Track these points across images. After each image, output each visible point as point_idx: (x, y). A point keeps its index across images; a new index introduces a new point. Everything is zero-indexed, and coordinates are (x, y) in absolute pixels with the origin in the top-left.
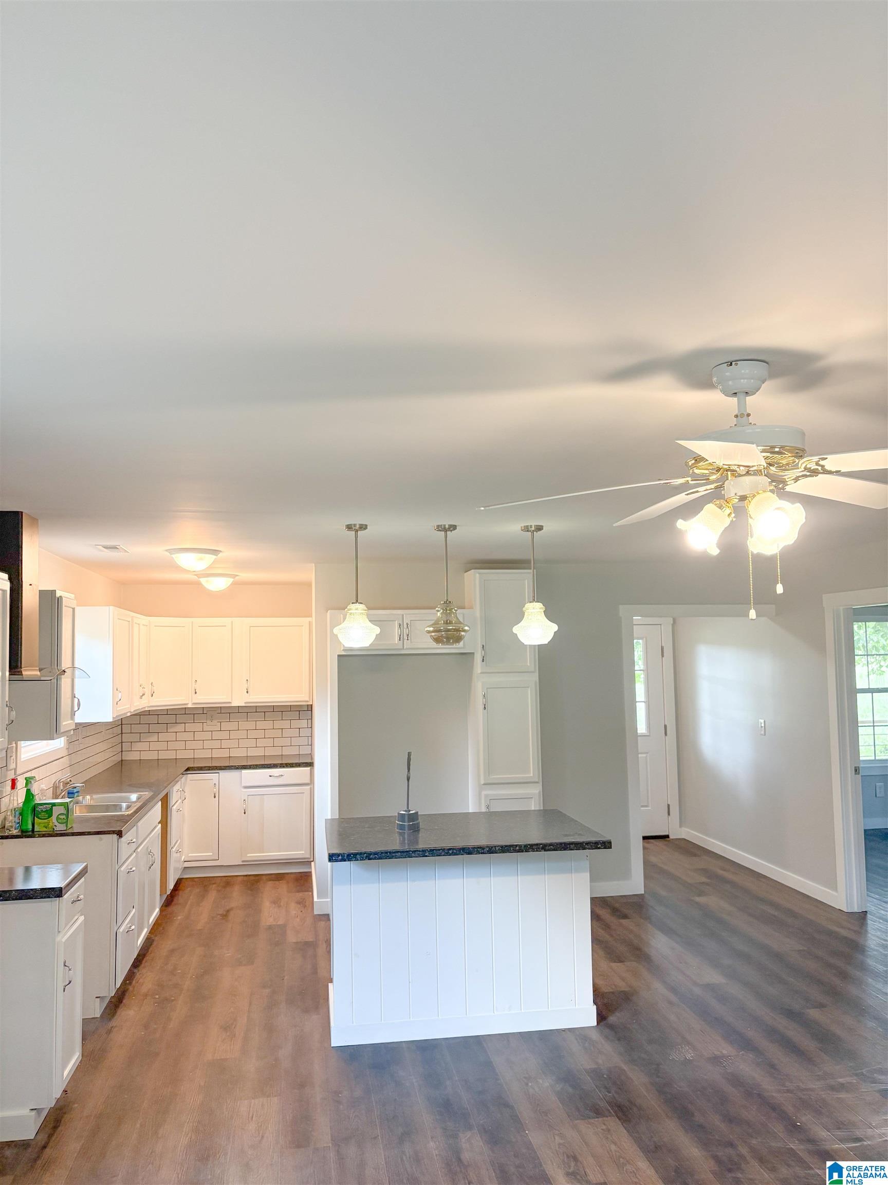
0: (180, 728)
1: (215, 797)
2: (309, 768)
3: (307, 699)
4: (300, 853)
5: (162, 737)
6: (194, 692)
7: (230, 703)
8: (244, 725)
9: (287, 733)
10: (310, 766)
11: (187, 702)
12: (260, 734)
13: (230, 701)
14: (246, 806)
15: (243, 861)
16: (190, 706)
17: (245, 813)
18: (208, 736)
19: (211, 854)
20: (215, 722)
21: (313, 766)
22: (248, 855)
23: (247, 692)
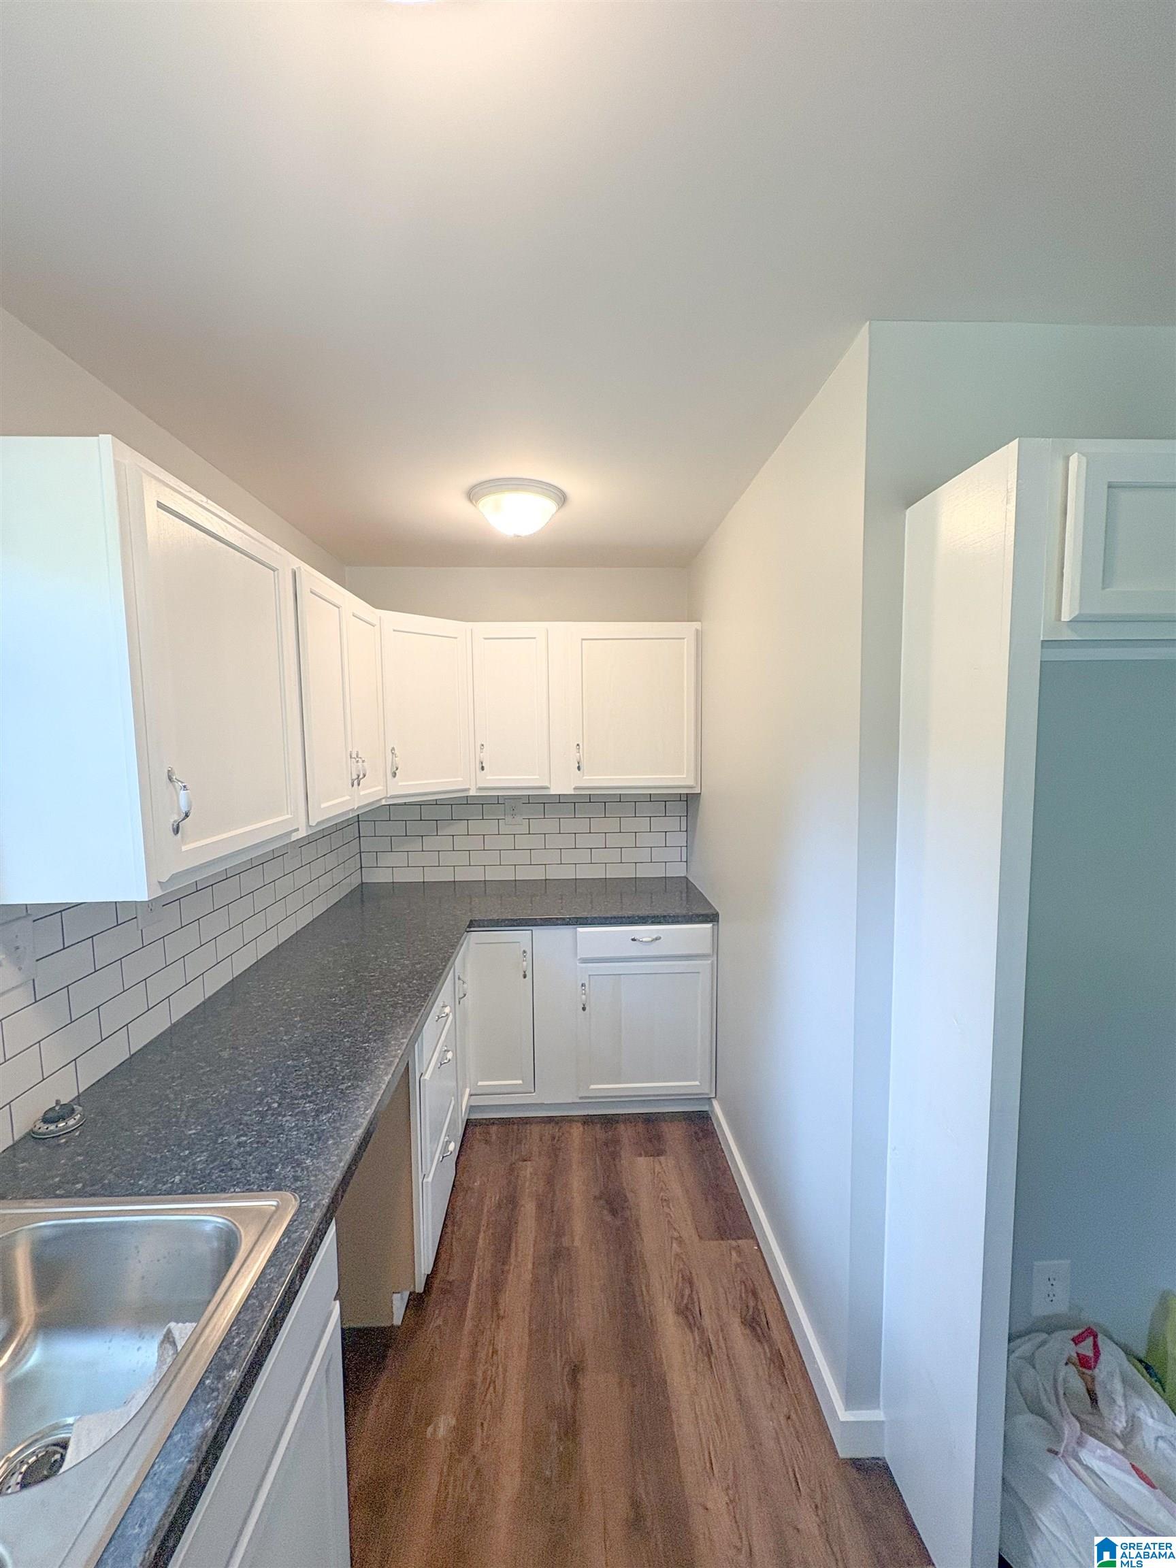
0: (460, 827)
1: (525, 976)
2: (710, 925)
3: (691, 782)
4: (694, 1084)
5: (430, 843)
6: (478, 767)
7: (547, 788)
8: (569, 825)
9: (644, 839)
10: (711, 921)
11: (468, 787)
12: (597, 841)
13: (547, 784)
14: (586, 998)
15: (581, 1098)
16: (472, 793)
17: (584, 1009)
18: (507, 842)
19: (520, 1082)
20: (518, 819)
21: (718, 921)
22: (592, 1087)
23: (579, 768)
